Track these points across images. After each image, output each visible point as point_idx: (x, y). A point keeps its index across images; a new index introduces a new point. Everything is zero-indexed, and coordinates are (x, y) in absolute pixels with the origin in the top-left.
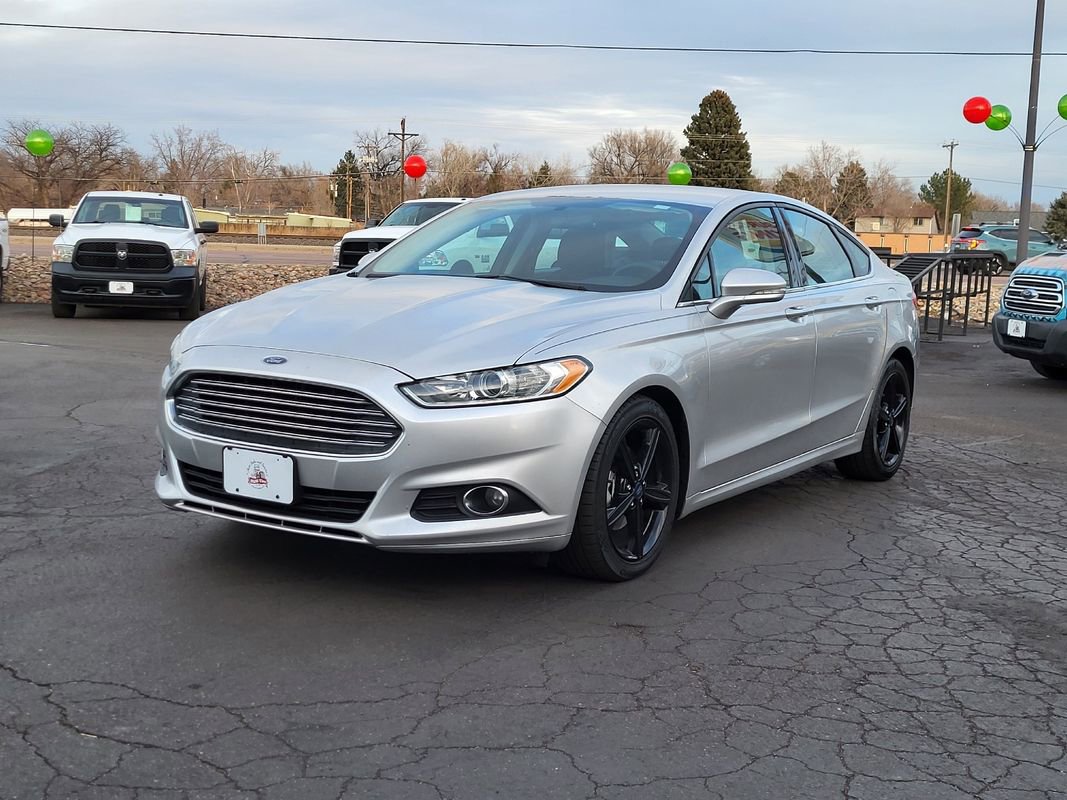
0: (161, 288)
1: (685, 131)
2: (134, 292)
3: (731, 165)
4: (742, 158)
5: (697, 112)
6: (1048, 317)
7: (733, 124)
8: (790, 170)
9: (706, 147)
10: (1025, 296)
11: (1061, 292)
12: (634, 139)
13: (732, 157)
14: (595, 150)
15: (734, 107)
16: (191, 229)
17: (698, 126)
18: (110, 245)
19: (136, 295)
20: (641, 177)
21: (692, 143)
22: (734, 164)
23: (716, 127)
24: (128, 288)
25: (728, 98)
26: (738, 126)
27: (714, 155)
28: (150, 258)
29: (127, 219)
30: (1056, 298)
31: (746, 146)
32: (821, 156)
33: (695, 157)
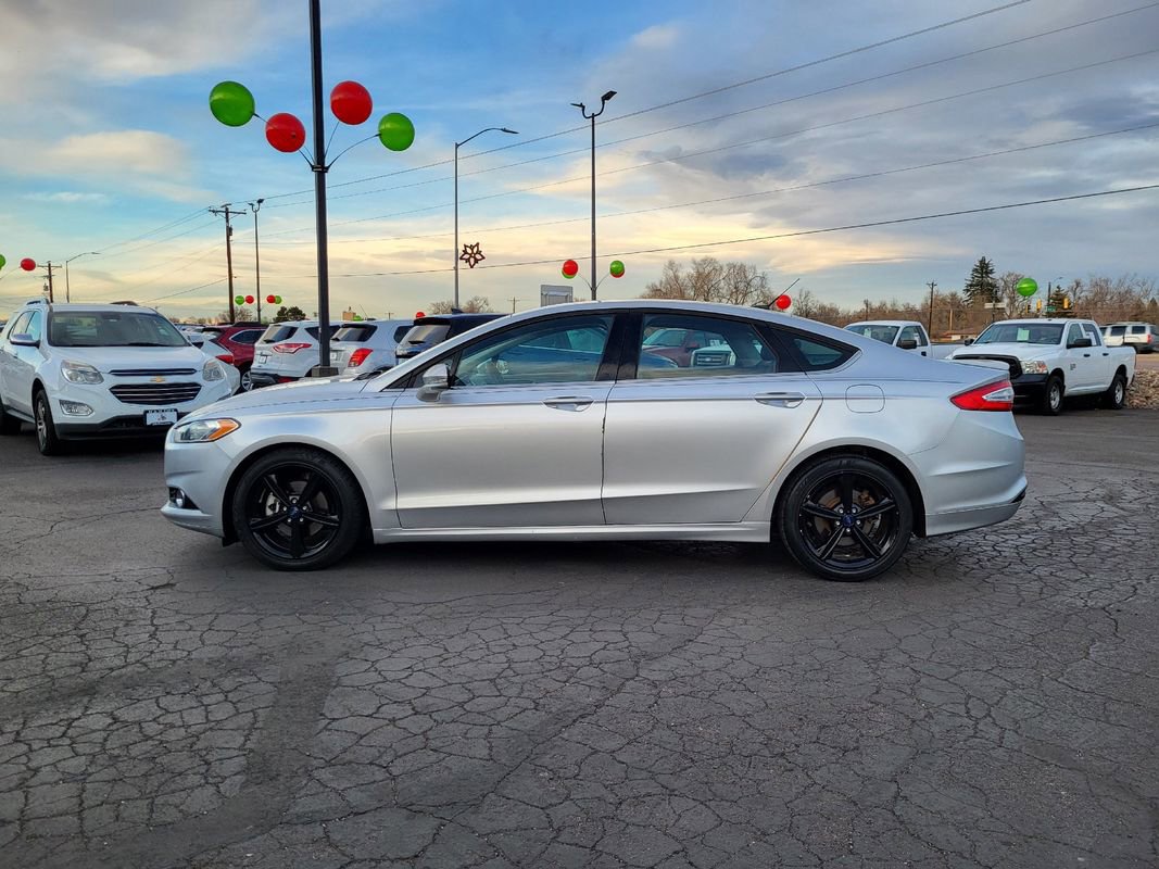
16: (1063, 344)
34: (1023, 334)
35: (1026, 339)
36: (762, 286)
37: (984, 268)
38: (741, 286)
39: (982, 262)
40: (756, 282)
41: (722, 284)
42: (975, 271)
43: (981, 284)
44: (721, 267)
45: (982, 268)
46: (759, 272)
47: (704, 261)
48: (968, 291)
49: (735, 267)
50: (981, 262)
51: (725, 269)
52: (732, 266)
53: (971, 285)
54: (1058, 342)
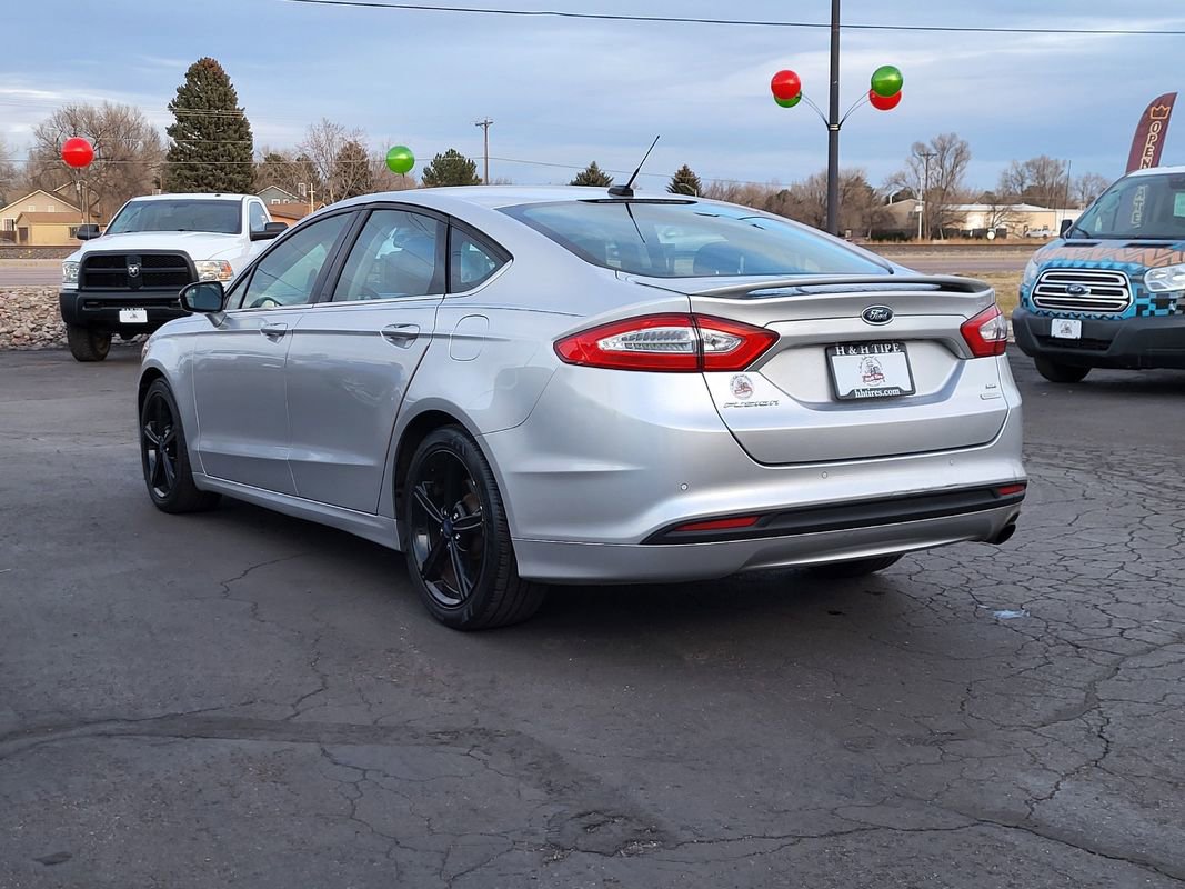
1: (170, 106)
3: (230, 146)
4: (241, 138)
5: (184, 82)
6: (1110, 315)
7: (228, 98)
8: (272, 151)
9: (198, 125)
10: (1071, 293)
11: (1126, 286)
12: (90, 115)
13: (230, 138)
14: (42, 128)
15: (227, 79)
17: (186, 101)
20: (104, 161)
21: (180, 120)
22: (233, 145)
23: (208, 101)
25: (220, 68)
26: (233, 100)
27: (209, 135)
30: (1120, 293)
31: (244, 124)
32: (323, 136)
33: (185, 136)
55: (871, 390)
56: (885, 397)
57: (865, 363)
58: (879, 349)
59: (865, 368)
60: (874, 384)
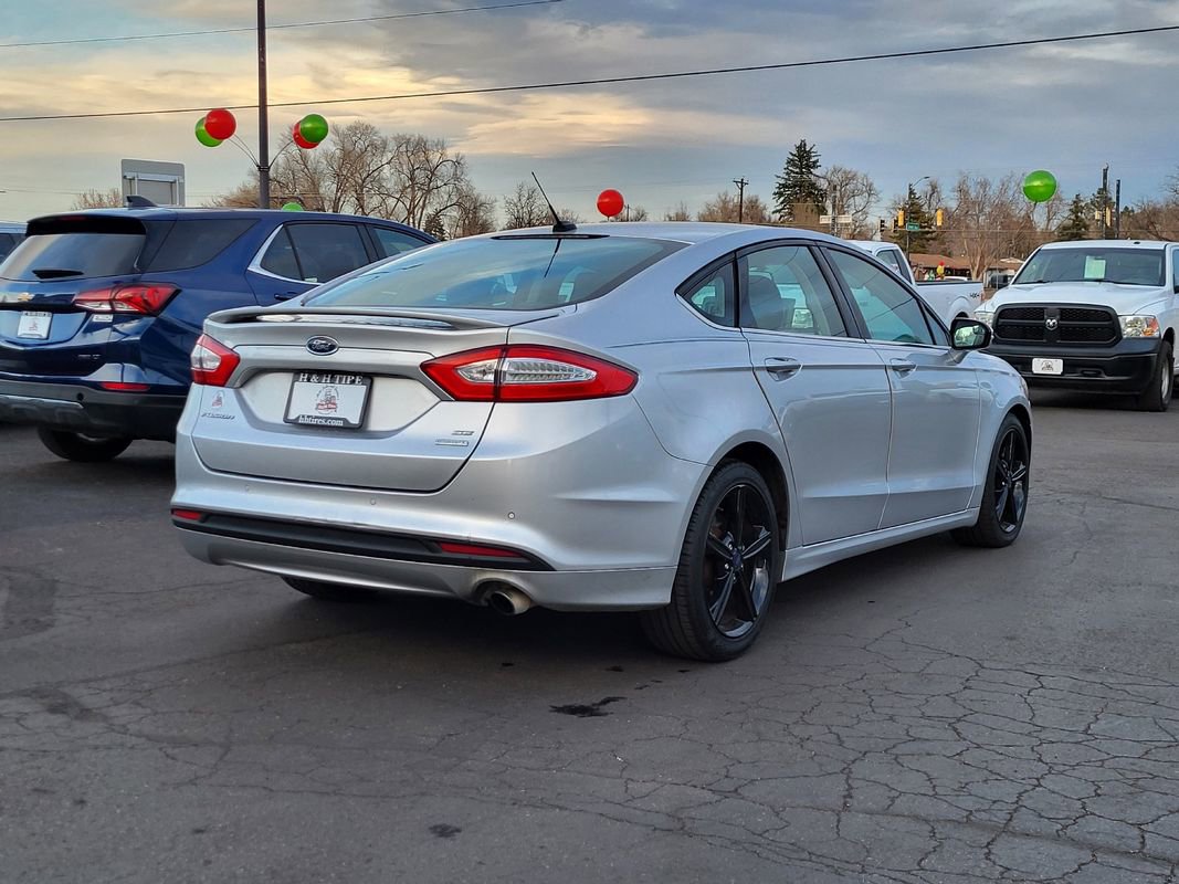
0: (1099, 367)
2: (1063, 374)
16: (1169, 285)
18: (1037, 311)
19: (1068, 376)
24: (1056, 367)
28: (1088, 327)
29: (1086, 276)
34: (1095, 268)
35: (1102, 276)
36: (456, 178)
37: (803, 158)
38: (420, 176)
39: (801, 148)
40: (446, 170)
41: (386, 171)
42: (790, 162)
43: (799, 184)
44: (385, 144)
45: (801, 157)
46: (451, 153)
47: (354, 129)
48: (781, 194)
49: (408, 142)
50: (799, 148)
51: (392, 145)
52: (403, 141)
53: (784, 186)
54: (1162, 283)
55: (316, 417)
56: (330, 427)
57: (323, 393)
58: (341, 380)
59: (322, 396)
60: (325, 413)
